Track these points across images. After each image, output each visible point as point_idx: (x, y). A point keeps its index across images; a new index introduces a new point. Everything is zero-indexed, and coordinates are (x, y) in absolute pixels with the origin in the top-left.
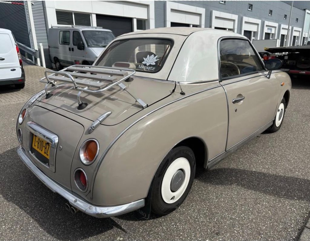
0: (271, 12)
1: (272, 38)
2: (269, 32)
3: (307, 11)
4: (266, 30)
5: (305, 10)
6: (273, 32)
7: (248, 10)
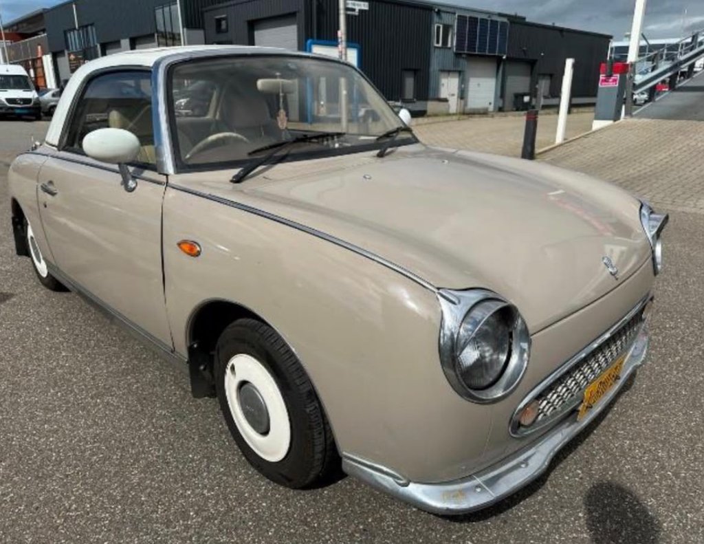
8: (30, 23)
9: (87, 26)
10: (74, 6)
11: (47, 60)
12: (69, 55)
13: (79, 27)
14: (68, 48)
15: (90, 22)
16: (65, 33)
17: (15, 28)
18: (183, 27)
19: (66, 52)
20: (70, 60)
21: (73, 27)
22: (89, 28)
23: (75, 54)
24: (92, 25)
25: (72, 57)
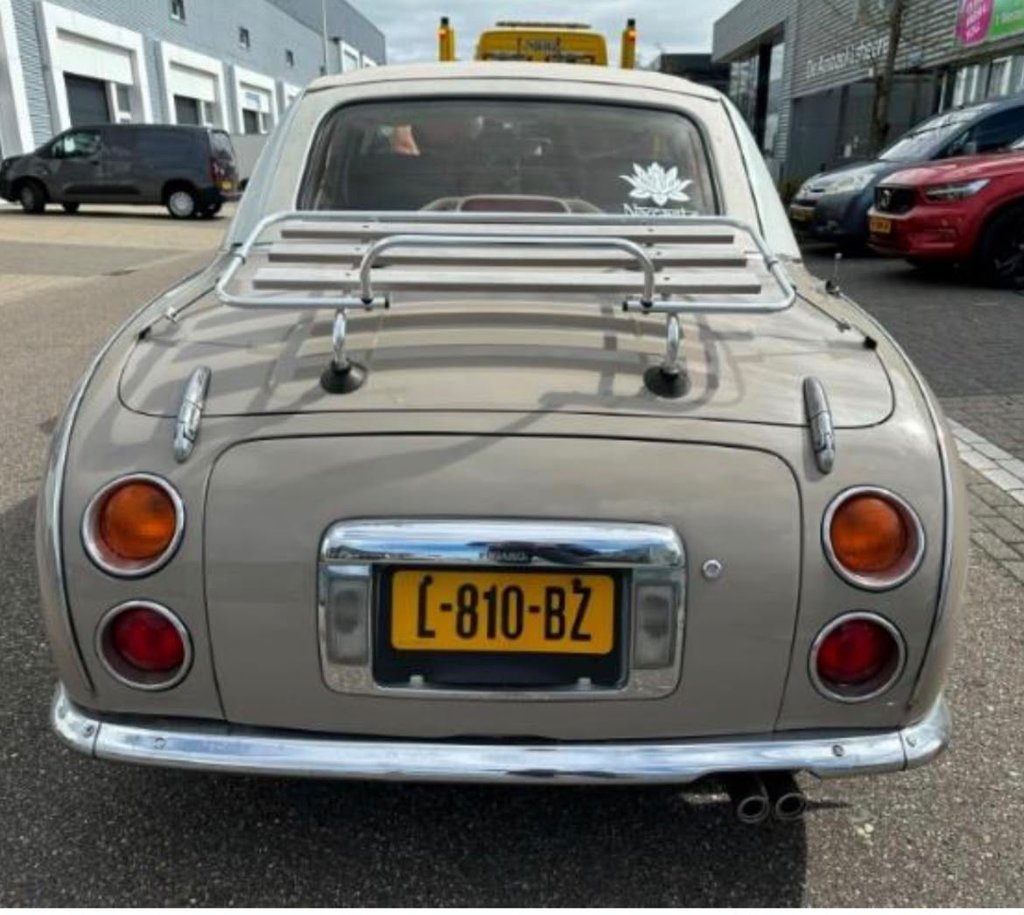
0: (244, 34)
1: (265, 128)
2: (252, 106)
3: (344, 46)
4: (243, 102)
5: (336, 40)
6: (265, 108)
7: (172, 20)
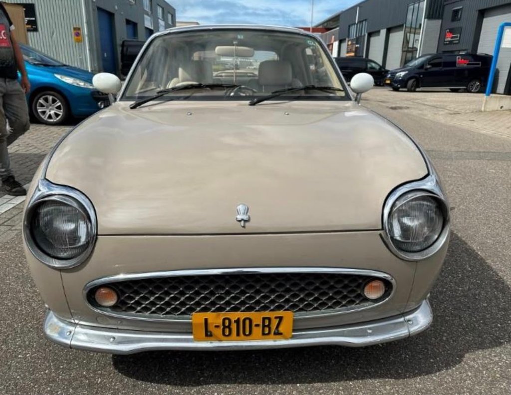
8: (334, 21)
9: (363, 21)
10: (358, 8)
11: (336, 45)
12: (348, 41)
13: (358, 22)
14: (348, 37)
15: (365, 19)
16: (349, 26)
17: (325, 24)
18: (425, 18)
19: (347, 39)
20: (348, 45)
21: (354, 23)
22: (364, 22)
23: (352, 41)
24: (365, 20)
25: (350, 43)
